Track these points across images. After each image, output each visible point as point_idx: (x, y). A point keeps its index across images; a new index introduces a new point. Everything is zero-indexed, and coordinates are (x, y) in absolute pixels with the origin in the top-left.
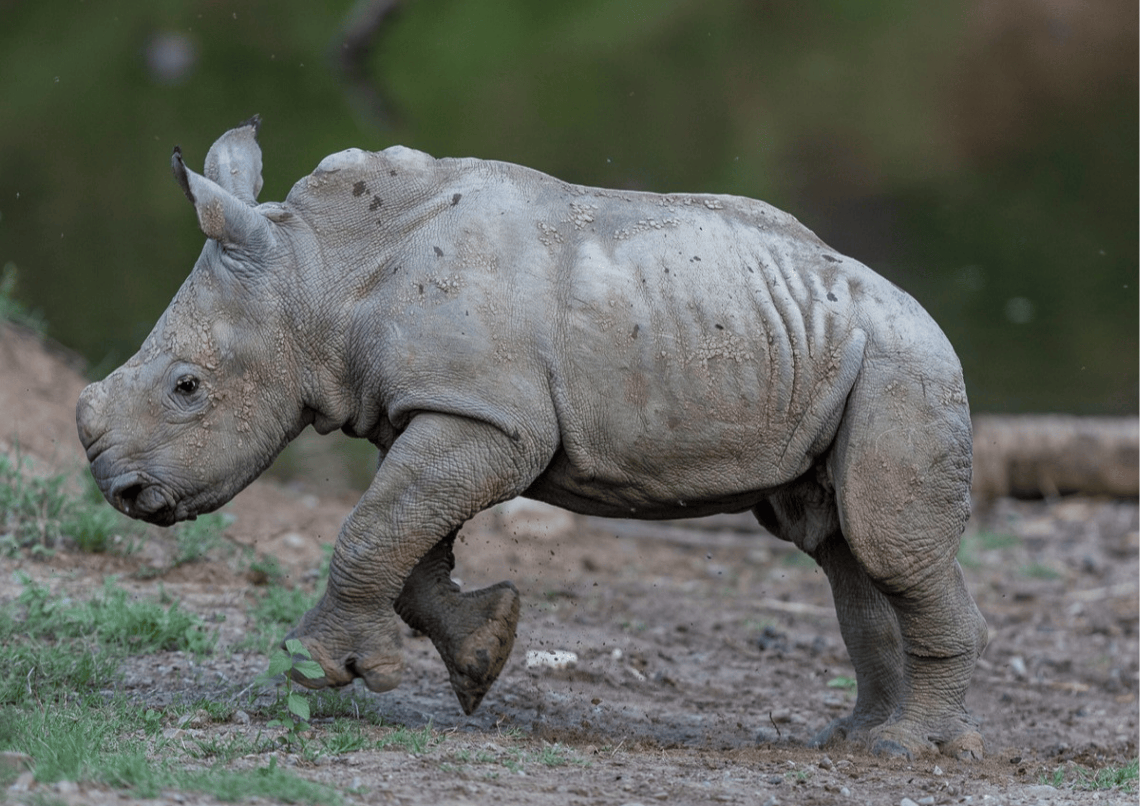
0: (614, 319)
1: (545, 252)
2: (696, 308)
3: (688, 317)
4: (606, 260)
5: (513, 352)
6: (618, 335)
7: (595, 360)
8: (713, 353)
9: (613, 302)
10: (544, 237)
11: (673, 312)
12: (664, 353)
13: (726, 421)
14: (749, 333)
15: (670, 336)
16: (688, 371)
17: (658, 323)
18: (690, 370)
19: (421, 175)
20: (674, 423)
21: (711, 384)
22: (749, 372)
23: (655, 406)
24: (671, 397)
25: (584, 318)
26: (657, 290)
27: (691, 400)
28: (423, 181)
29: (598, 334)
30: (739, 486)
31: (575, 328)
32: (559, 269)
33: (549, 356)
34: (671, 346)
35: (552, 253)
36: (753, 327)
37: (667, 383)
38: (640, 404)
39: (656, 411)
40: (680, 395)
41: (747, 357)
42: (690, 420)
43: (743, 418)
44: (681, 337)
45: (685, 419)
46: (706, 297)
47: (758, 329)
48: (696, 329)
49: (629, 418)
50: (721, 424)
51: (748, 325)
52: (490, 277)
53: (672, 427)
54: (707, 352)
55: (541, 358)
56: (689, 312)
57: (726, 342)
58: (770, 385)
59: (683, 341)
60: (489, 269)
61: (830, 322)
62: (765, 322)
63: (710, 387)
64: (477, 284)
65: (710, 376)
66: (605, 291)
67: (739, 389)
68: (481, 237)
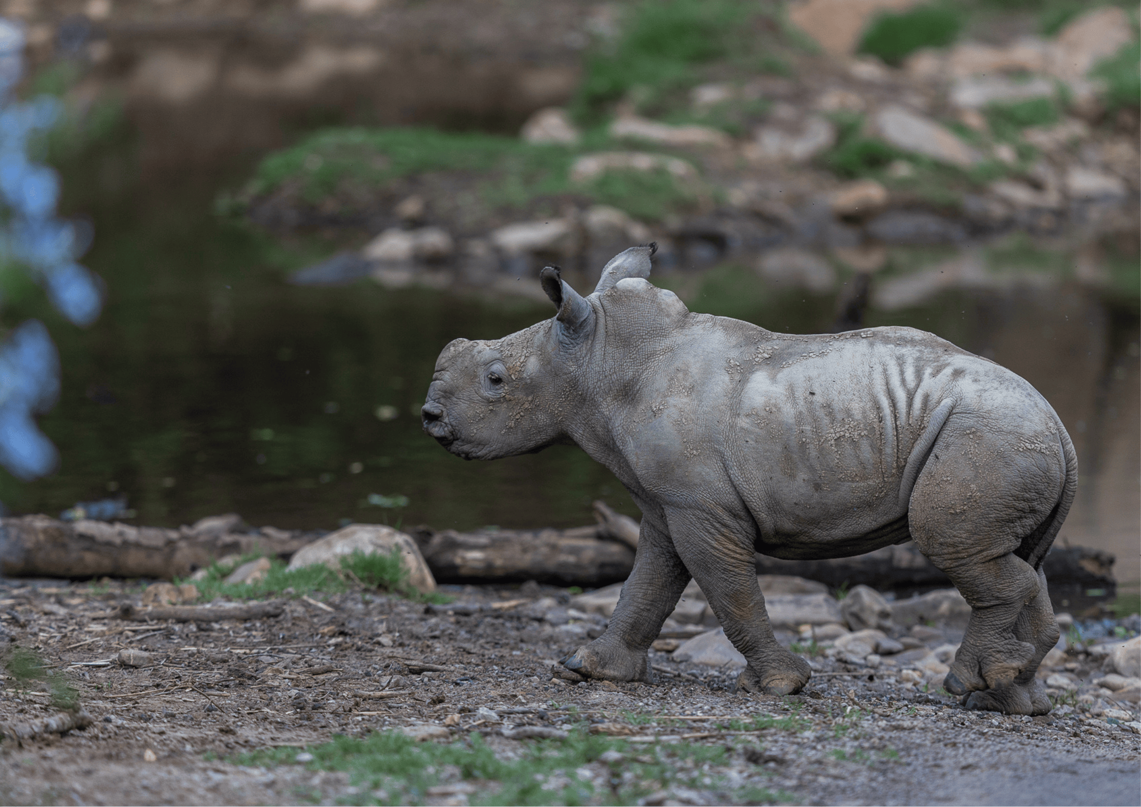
0: (768, 420)
1: (727, 378)
2: (828, 407)
3: (821, 413)
4: (768, 382)
5: (697, 450)
6: (771, 430)
7: (758, 449)
8: (838, 435)
9: (768, 408)
10: (730, 368)
11: (811, 411)
12: (804, 439)
13: (853, 481)
14: (865, 418)
15: (808, 428)
16: (821, 450)
17: (799, 418)
18: (823, 449)
19: (668, 316)
20: (817, 487)
21: (838, 457)
22: (865, 446)
23: (802, 475)
24: (812, 469)
25: (748, 421)
26: (802, 398)
27: (825, 470)
28: (667, 320)
29: (757, 430)
30: (874, 525)
31: (742, 428)
32: (734, 390)
33: (722, 449)
34: (809, 434)
35: (732, 380)
36: (868, 413)
37: (808, 460)
38: (792, 476)
39: (804, 480)
40: (818, 467)
41: (863, 434)
42: (827, 484)
43: (864, 478)
44: (816, 427)
45: (824, 483)
46: (836, 398)
47: (872, 415)
48: (826, 420)
49: (787, 487)
50: (849, 484)
51: (864, 412)
52: (685, 400)
53: (817, 490)
54: (834, 435)
55: (716, 451)
56: (822, 410)
57: (847, 426)
58: (880, 451)
59: (817, 430)
60: (686, 394)
61: (926, 398)
62: (878, 408)
63: (838, 459)
64: (675, 406)
65: (837, 451)
66: (763, 401)
67: (858, 457)
68: (686, 373)
